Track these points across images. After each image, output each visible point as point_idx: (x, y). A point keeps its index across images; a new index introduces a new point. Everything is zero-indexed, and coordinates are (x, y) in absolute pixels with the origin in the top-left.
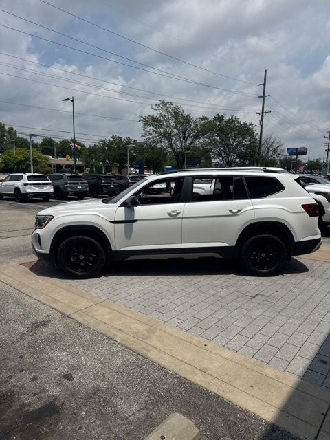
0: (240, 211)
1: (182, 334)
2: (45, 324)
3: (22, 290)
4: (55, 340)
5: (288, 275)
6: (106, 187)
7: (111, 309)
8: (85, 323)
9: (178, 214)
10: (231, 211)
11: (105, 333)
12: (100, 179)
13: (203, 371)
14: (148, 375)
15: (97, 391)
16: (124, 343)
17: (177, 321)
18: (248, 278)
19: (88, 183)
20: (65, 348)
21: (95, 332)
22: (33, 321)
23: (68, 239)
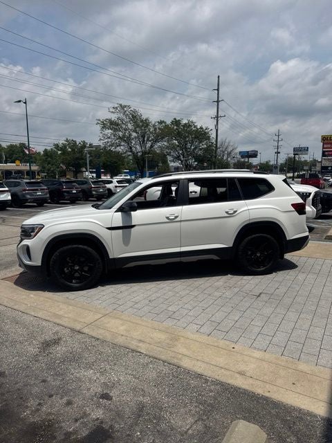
0: (235, 212)
1: (204, 339)
2: (56, 342)
3: (15, 307)
4: (73, 358)
5: (281, 272)
6: (68, 192)
7: (122, 319)
8: (100, 337)
9: (176, 217)
10: (227, 212)
11: (126, 345)
12: (61, 184)
13: (242, 373)
14: (189, 384)
15: (143, 407)
16: (151, 354)
17: (195, 326)
19: (48, 189)
20: (89, 366)
21: (115, 345)
22: (42, 340)
23: (61, 249)
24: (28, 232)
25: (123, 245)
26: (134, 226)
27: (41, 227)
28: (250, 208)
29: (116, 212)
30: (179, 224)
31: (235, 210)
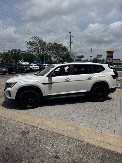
0: (91, 78)
1: (88, 129)
2: (28, 132)
3: (5, 117)
4: (37, 139)
6: (15, 69)
7: (53, 121)
8: (46, 129)
9: (69, 80)
10: (88, 78)
11: (58, 133)
12: (12, 65)
13: (110, 144)
14: (90, 150)
15: (75, 161)
16: (70, 136)
17: (83, 124)
18: (94, 103)
19: (7, 67)
20: (45, 143)
21: (53, 133)
22: (21, 131)
23: (24, 92)
24: (9, 85)
25: (49, 91)
26: (53, 83)
27: (15, 83)
28: (97, 76)
29: (46, 77)
30: (70, 82)
31: (91, 77)
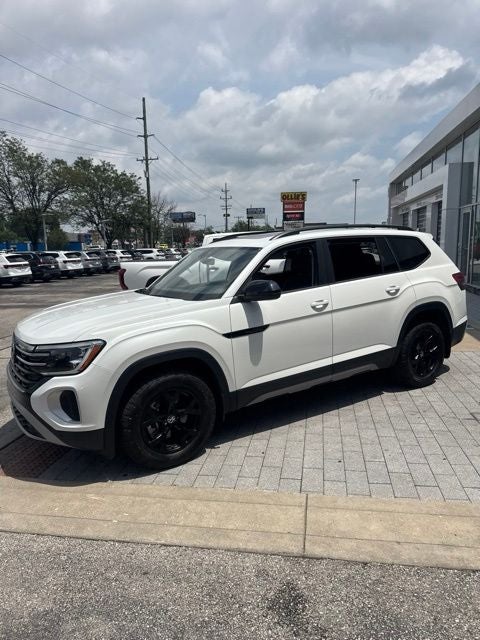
0: (397, 291)
7: (349, 509)
9: (326, 305)
10: (388, 292)
26: (267, 326)
27: (100, 345)
28: (413, 283)
29: (232, 302)
30: (329, 315)
31: (397, 287)
